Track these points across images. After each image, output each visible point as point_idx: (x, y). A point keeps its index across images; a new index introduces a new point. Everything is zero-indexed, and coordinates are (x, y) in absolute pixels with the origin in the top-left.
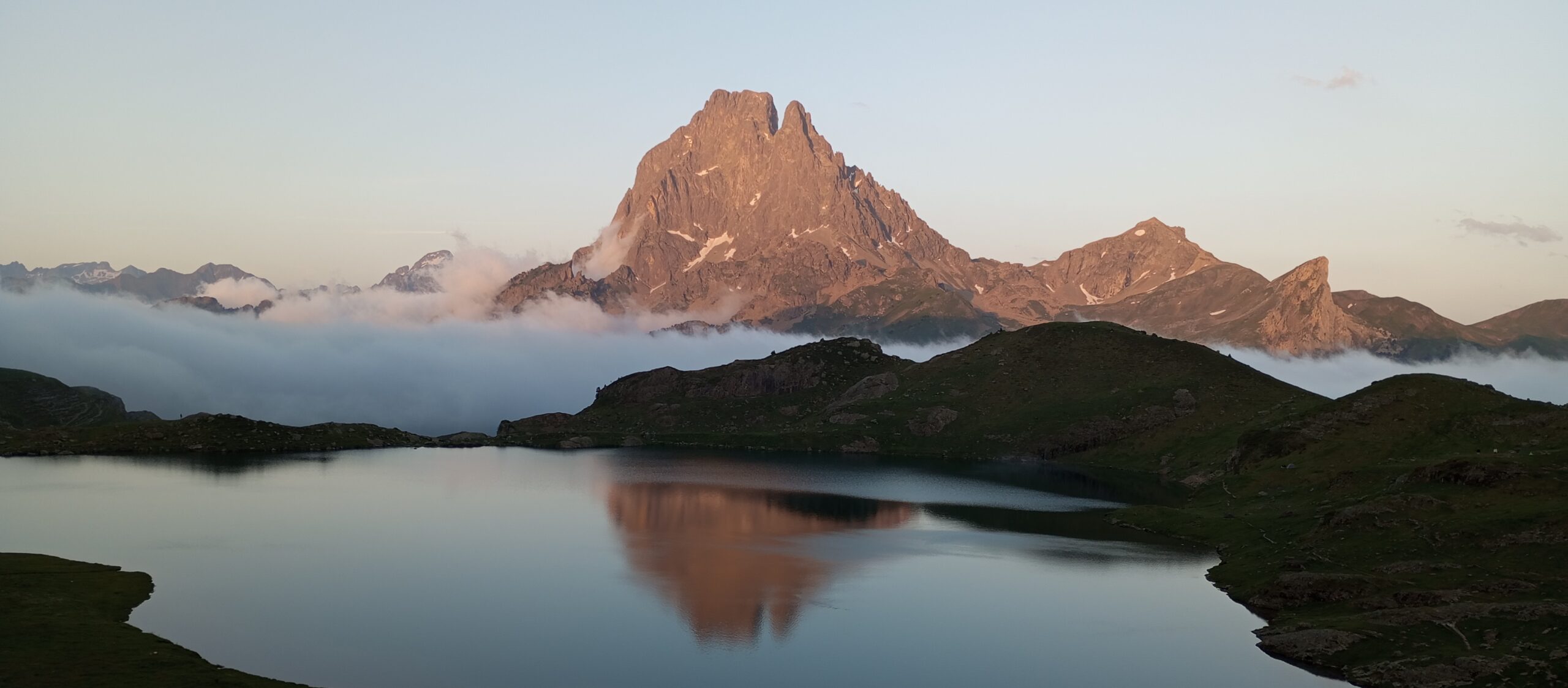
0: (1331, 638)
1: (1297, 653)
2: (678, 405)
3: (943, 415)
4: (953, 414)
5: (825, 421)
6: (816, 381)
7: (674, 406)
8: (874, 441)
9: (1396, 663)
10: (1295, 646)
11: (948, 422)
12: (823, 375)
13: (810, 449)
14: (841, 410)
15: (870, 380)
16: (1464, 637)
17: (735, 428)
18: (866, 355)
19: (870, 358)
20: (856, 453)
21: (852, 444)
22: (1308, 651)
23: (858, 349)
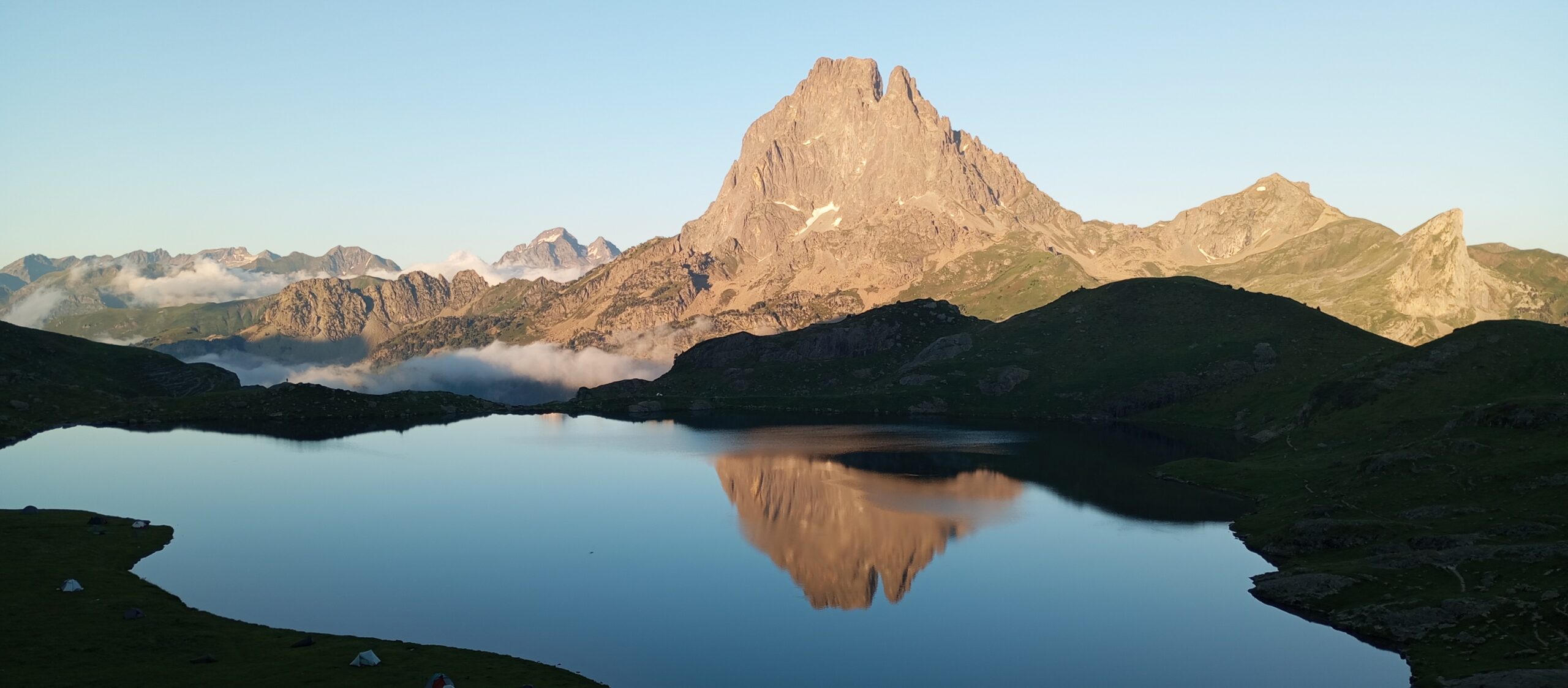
0: (1323, 582)
1: (1287, 597)
2: (752, 370)
3: (1015, 375)
4: (1025, 374)
5: (894, 383)
6: (890, 343)
7: (748, 370)
8: (942, 402)
9: (1382, 606)
10: (1286, 591)
11: (1019, 381)
12: (898, 337)
13: (877, 410)
14: (911, 371)
15: (945, 340)
16: (1462, 579)
17: (807, 391)
18: (942, 316)
19: (946, 319)
20: (923, 414)
21: (920, 405)
22: (1298, 596)
23: (933, 310)
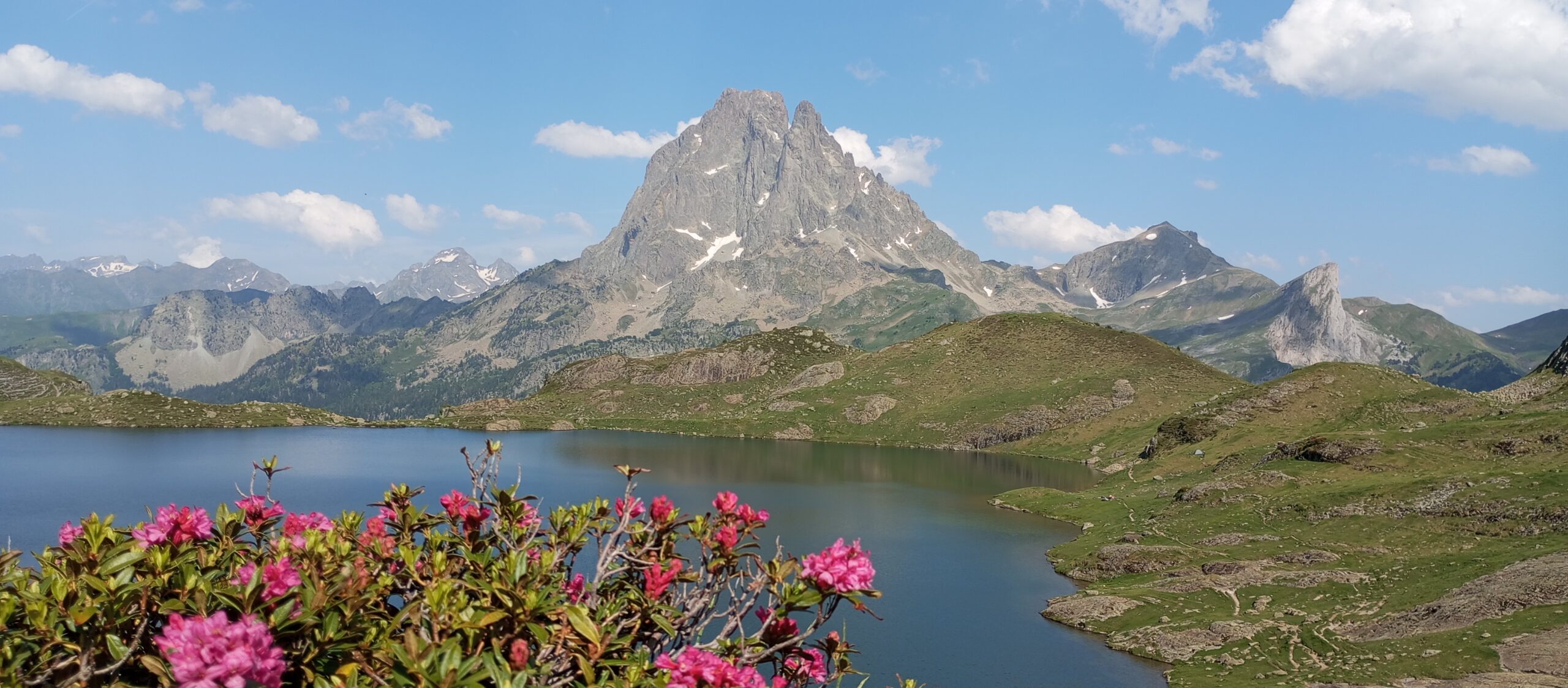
0: (1108, 605)
1: (1072, 619)
2: (622, 392)
3: (881, 404)
4: (892, 403)
5: (763, 409)
7: (618, 393)
8: (808, 429)
9: (1157, 628)
10: (1072, 613)
11: (886, 410)
12: (772, 364)
13: (742, 436)
14: (781, 398)
15: (817, 368)
16: (1237, 603)
17: (677, 415)
18: (818, 344)
19: (821, 347)
20: (789, 440)
21: (785, 431)
23: (810, 338)
